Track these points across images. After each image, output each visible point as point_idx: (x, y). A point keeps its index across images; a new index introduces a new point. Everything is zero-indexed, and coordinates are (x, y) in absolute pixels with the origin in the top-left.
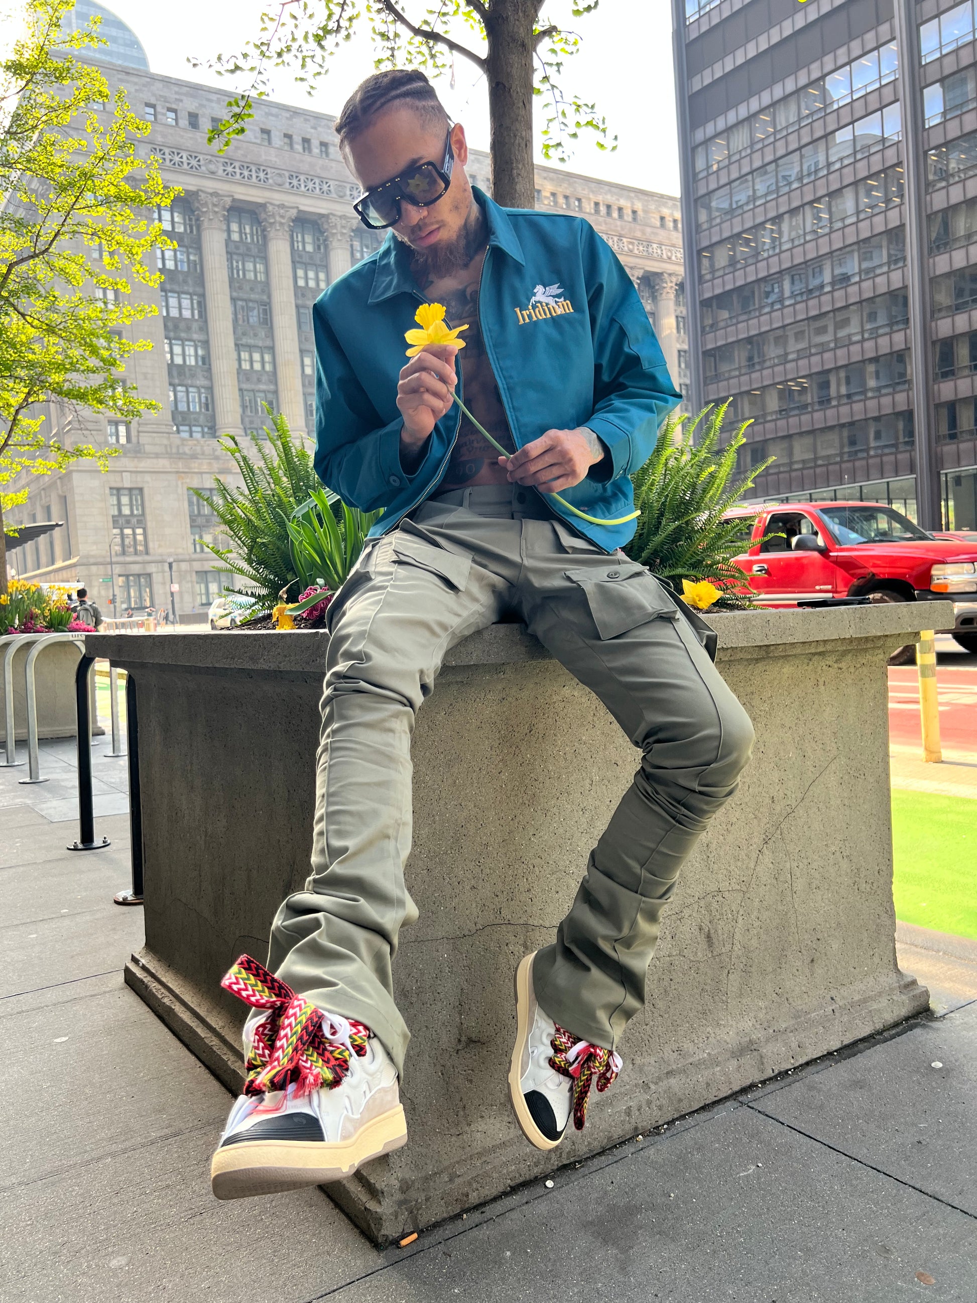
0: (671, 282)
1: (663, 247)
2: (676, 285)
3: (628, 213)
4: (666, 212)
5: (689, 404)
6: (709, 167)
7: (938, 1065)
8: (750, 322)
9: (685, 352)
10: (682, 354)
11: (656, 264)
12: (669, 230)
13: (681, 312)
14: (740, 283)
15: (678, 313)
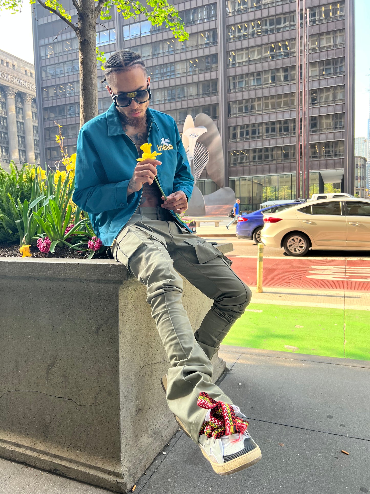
0: (30, 98)
1: (26, 83)
2: (32, 99)
3: (11, 65)
4: (27, 69)
5: (38, 147)
6: (46, 56)
7: (240, 384)
8: (63, 120)
9: (36, 126)
10: (35, 127)
11: (23, 89)
12: (29, 76)
13: (34, 111)
14: (59, 104)
15: (33, 110)
